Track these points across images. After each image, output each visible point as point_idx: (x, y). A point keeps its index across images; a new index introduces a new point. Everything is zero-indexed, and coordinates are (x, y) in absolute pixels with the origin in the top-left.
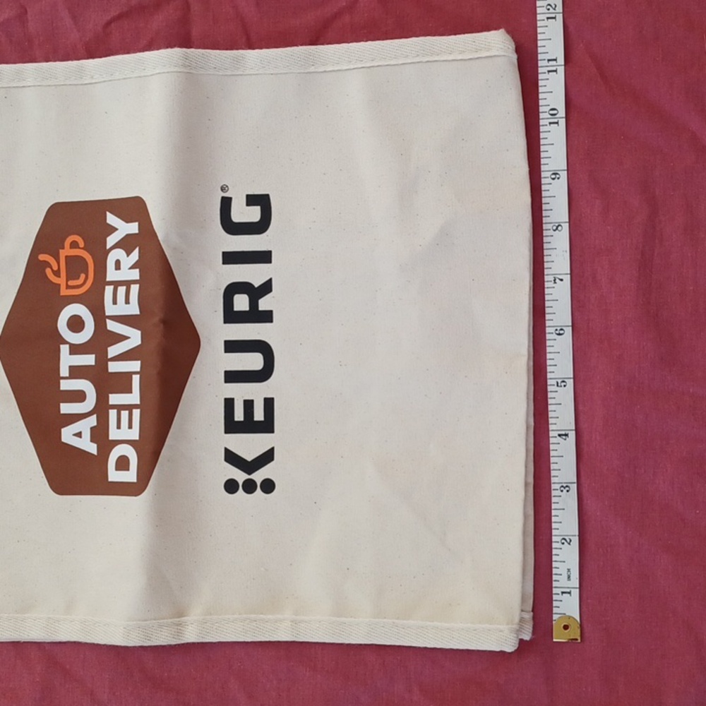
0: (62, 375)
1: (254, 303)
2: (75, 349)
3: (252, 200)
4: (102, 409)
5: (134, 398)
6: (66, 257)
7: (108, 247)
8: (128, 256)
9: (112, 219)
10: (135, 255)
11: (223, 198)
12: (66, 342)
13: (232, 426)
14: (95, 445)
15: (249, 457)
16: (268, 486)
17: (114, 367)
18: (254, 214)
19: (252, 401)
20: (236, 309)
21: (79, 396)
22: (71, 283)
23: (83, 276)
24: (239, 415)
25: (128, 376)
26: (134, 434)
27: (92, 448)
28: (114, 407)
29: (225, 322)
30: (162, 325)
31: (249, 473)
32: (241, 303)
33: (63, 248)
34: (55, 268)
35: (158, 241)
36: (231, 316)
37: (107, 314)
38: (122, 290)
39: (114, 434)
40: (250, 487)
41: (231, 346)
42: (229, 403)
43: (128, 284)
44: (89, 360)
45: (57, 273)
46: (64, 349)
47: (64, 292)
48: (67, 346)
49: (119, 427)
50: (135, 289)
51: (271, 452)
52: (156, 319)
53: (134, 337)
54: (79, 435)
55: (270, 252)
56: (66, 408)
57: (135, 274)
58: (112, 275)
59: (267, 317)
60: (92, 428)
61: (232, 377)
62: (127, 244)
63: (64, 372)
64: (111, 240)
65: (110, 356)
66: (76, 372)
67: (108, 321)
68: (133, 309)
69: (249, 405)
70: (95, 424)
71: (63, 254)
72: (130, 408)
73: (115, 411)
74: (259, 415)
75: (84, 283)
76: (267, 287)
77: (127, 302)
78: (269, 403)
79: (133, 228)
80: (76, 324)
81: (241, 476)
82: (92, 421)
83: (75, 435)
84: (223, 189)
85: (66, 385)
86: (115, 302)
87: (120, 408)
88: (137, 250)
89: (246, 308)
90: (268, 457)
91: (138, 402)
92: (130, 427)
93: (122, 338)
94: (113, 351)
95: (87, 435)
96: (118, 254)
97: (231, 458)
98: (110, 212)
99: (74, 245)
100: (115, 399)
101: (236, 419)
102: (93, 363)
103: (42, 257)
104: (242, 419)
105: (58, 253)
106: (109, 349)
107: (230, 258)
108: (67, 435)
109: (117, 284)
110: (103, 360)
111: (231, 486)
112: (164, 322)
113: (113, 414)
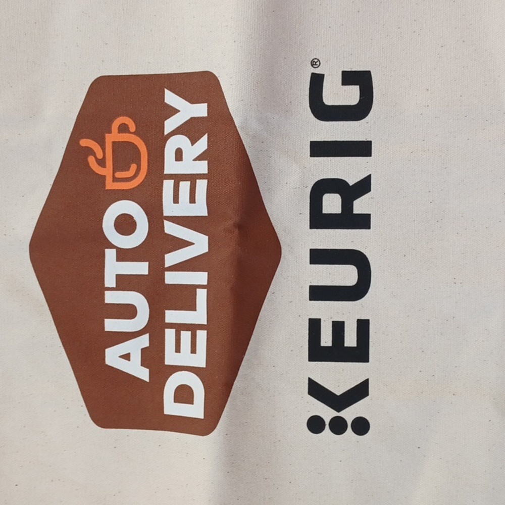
0: (106, 285)
1: (347, 205)
2: (124, 255)
3: (349, 78)
4: (156, 328)
5: (199, 316)
6: (114, 143)
7: (167, 131)
8: (193, 144)
9: (171, 98)
10: (203, 144)
11: (313, 75)
12: (111, 246)
13: (317, 353)
14: (147, 371)
15: (338, 390)
16: (361, 426)
17: (171, 278)
18: (351, 96)
19: (343, 323)
20: (325, 211)
21: (129, 312)
22: (119, 175)
23: (134, 167)
24: (326, 340)
25: (191, 289)
26: (200, 360)
27: (143, 374)
28: (171, 326)
29: (312, 227)
30: (236, 231)
31: (339, 411)
32: (332, 204)
33: (110, 132)
34: (100, 156)
35: (235, 127)
36: (319, 220)
37: (165, 214)
38: (185, 186)
39: (171, 358)
40: (338, 426)
41: (319, 257)
42: (315, 325)
43: (193, 178)
44: (141, 268)
45: (102, 163)
46: (110, 254)
47: (110, 185)
48: (114, 250)
49: (178, 350)
50: (202, 186)
51: (365, 384)
52: (229, 223)
53: (200, 244)
54: (127, 357)
55: (369, 143)
56: (112, 325)
57: (202, 167)
58: (171, 166)
59: (363, 222)
60: (142, 350)
61: (318, 293)
62: (191, 129)
63: (110, 281)
64: (170, 125)
65: (167, 265)
66: (124, 282)
67: (166, 222)
68: (200, 209)
69: (338, 328)
70: (147, 344)
71: (110, 139)
72: (193, 328)
73: (173, 331)
74: (351, 340)
75: (135, 176)
76: (364, 186)
77: (192, 200)
78: (363, 326)
79: (201, 110)
80: (125, 225)
81: (327, 413)
82: (144, 341)
83: (121, 357)
84: (314, 63)
85: (112, 298)
86: (176, 200)
87: (179, 328)
88: (205, 137)
89: (338, 210)
90: (360, 391)
91: (204, 322)
92: (193, 350)
93: (184, 244)
94: (171, 259)
95: (136, 357)
96: (181, 141)
97: (316, 390)
98: (170, 90)
99: (123, 128)
100: (172, 316)
101: (323, 344)
102: (146, 272)
103: (84, 142)
104: (330, 344)
105: (104, 138)
106: (167, 256)
107: (320, 149)
108: (112, 356)
109: (178, 178)
110: (158, 269)
111: (315, 425)
112: (240, 227)
113: (170, 334)
